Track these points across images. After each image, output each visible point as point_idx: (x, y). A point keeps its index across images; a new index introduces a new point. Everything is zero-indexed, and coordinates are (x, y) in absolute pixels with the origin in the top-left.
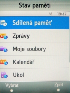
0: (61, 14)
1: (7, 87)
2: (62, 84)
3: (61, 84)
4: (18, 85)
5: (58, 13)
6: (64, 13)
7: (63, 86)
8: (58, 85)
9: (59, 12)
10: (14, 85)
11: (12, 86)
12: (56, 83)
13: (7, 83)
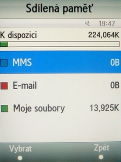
0: (106, 24)
1: (12, 151)
2: (108, 146)
3: (106, 146)
4: (30, 147)
5: (100, 22)
6: (110, 22)
7: (108, 150)
8: (101, 148)
9: (102, 20)
10: (25, 149)
11: (21, 149)
12: (98, 145)
13: (12, 144)
